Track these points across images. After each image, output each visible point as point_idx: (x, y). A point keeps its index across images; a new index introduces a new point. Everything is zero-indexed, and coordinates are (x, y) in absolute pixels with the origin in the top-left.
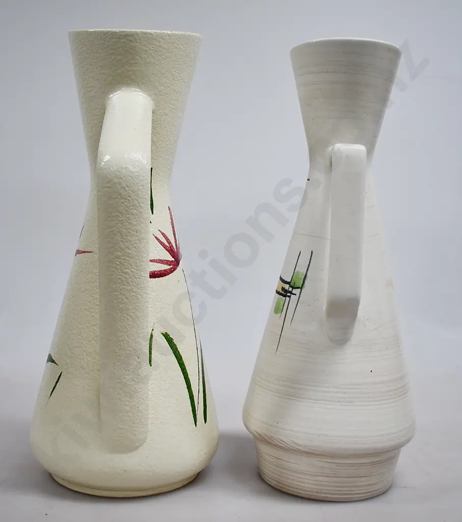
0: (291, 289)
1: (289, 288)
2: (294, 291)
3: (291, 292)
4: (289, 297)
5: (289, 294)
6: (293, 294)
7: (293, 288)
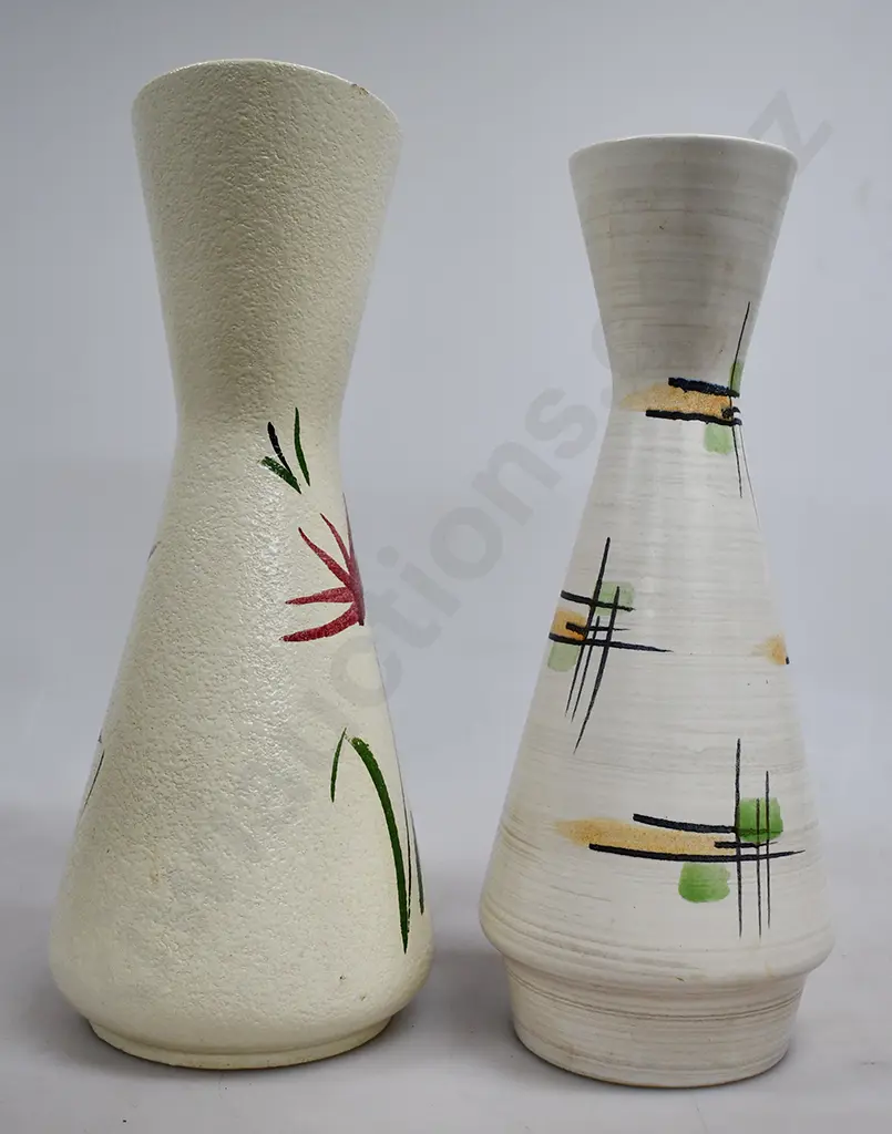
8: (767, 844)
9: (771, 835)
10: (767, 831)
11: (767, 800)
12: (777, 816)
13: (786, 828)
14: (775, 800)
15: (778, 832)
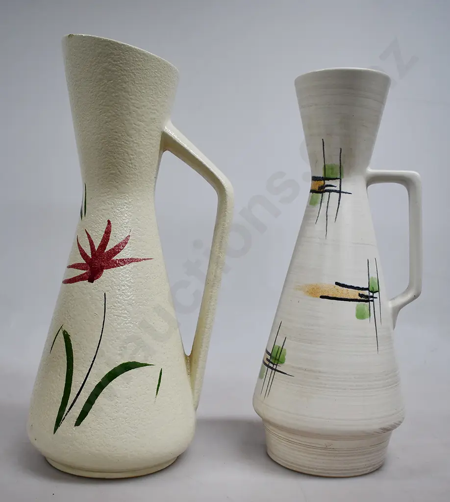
0: (371, 294)
1: (369, 294)
2: (376, 295)
3: (372, 297)
4: (372, 301)
5: (372, 299)
6: (375, 298)
7: (373, 292)
8: (277, 365)
9: (279, 362)
10: (278, 360)
11: (282, 348)
12: (284, 356)
13: (286, 363)
14: (285, 350)
15: (282, 363)
